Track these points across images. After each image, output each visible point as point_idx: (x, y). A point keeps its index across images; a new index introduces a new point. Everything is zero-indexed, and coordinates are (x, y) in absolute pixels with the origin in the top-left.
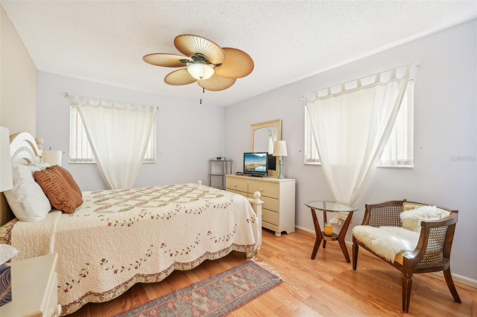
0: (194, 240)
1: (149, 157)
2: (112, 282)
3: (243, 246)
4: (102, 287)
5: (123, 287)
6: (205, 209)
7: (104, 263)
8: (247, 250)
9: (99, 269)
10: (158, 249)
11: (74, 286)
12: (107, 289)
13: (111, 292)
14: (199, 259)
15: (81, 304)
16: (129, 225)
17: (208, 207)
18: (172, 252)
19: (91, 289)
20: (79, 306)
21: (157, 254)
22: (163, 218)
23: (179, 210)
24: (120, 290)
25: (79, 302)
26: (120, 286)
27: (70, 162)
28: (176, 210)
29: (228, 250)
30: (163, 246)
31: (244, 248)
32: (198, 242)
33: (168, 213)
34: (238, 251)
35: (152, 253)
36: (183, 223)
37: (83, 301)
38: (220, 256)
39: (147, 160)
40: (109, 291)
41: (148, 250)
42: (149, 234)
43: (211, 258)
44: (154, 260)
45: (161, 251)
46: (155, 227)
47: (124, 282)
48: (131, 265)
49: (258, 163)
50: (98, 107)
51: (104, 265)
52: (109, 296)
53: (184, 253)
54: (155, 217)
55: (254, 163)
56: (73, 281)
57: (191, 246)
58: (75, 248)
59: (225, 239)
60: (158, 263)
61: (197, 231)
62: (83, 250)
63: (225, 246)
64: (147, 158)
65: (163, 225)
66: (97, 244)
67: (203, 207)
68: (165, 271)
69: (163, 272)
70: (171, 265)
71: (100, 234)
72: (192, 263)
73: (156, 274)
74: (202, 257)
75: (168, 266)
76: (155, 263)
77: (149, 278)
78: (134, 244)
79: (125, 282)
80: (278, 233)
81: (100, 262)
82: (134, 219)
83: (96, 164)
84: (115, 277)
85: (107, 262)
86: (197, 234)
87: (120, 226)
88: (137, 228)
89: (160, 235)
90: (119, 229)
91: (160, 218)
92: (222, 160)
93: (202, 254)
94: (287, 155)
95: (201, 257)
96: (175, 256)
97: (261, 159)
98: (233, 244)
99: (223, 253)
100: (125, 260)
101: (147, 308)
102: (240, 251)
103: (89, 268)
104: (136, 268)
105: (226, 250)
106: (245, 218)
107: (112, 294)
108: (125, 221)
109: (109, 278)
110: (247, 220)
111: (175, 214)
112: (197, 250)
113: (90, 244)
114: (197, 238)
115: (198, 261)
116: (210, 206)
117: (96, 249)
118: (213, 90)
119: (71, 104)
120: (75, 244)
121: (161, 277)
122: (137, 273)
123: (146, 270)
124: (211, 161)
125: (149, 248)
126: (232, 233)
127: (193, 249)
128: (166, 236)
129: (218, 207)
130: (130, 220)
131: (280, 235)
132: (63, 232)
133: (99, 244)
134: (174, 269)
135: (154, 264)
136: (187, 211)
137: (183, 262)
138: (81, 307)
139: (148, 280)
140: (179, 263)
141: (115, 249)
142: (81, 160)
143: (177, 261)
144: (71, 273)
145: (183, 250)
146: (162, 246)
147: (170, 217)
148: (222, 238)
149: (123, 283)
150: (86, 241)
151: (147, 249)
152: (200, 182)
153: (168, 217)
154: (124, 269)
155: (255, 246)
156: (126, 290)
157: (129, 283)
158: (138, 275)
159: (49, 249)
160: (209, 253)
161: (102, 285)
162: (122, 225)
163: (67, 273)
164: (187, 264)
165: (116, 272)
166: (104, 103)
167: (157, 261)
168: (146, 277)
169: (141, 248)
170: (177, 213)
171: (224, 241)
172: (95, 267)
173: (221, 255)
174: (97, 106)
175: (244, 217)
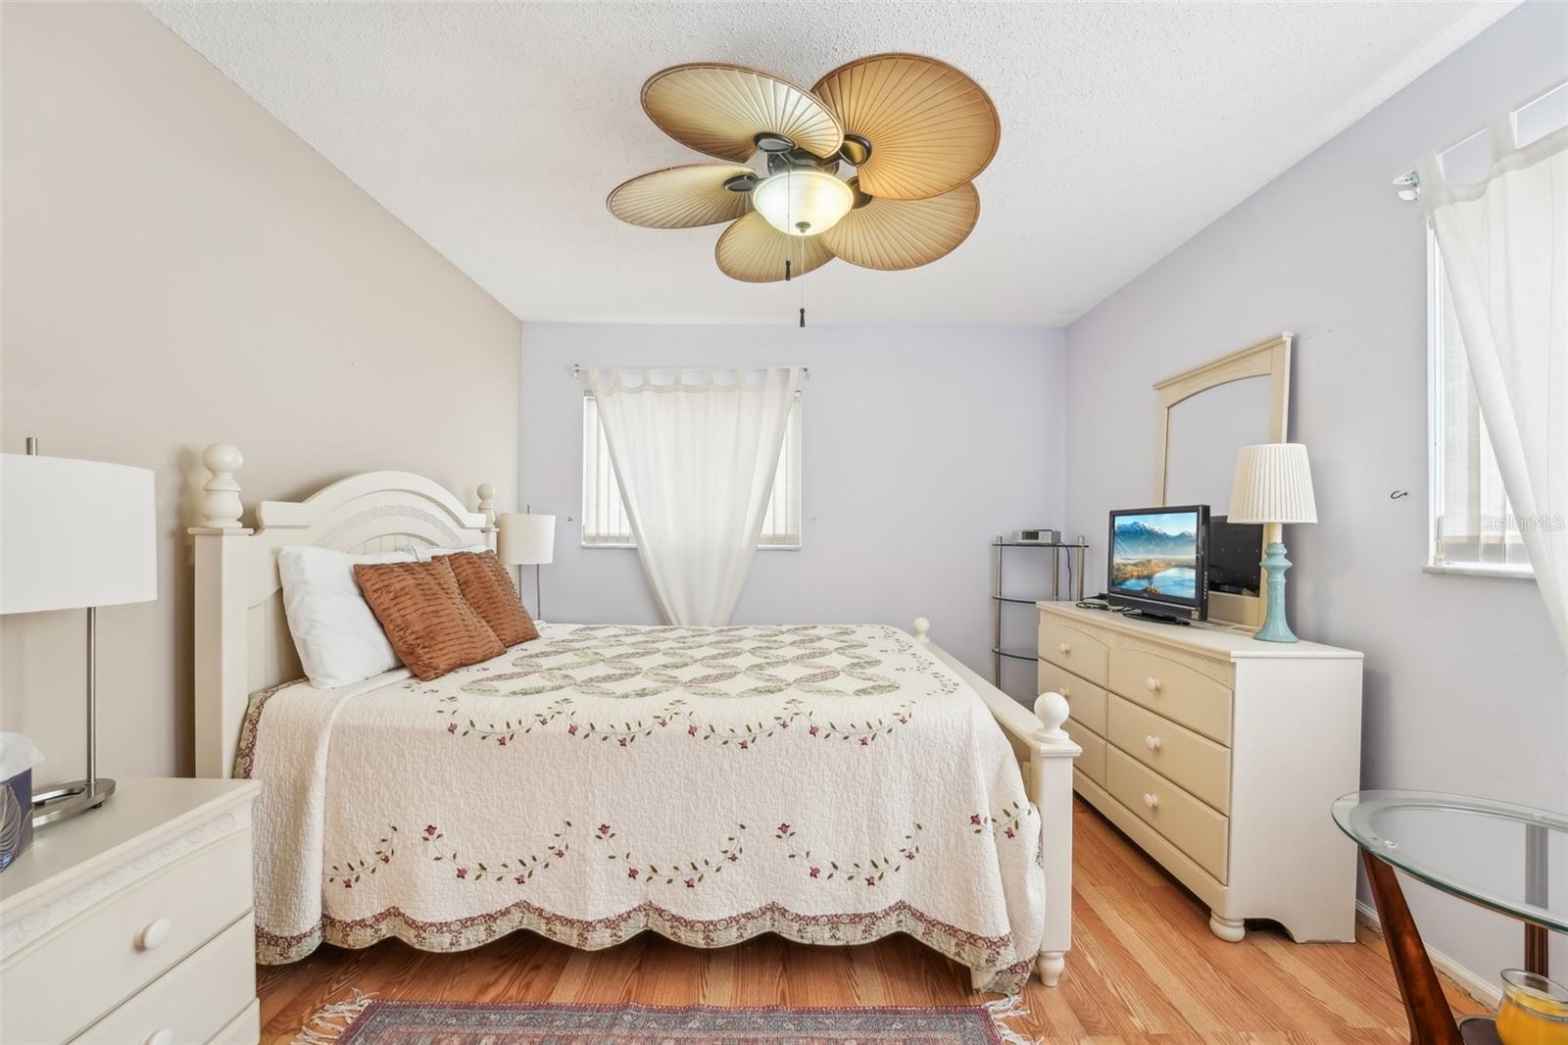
0: (719, 843)
1: (781, 531)
2: (450, 900)
3: (951, 931)
4: (423, 906)
5: (482, 928)
6: (770, 735)
7: (430, 838)
8: (964, 955)
9: (419, 850)
10: (586, 840)
11: (362, 877)
12: (434, 916)
13: (445, 929)
14: (738, 922)
15: (376, 933)
16: (502, 742)
17: (784, 726)
18: (634, 864)
19: (397, 900)
20: (372, 936)
21: (583, 857)
22: (605, 739)
23: (668, 721)
24: (474, 933)
25: (372, 927)
26: (473, 919)
27: (584, 543)
28: (656, 717)
29: (873, 924)
30: (604, 833)
31: (953, 942)
32: (738, 855)
33: (627, 724)
34: (924, 941)
35: (567, 847)
36: (677, 768)
37: (381, 926)
38: (833, 936)
39: (775, 539)
40: (440, 924)
41: (557, 835)
42: (561, 782)
43: (791, 932)
44: (573, 874)
45: (598, 850)
46: (578, 762)
47: (484, 913)
48: (505, 866)
49: (1167, 557)
50: (641, 391)
51: (430, 844)
52: (439, 939)
53: (679, 882)
54: (580, 729)
55: (1150, 557)
56: (362, 864)
57: (707, 863)
58: (370, 777)
59: (859, 873)
60: (586, 888)
61: (732, 812)
62: (388, 788)
63: (860, 901)
64: (774, 534)
65: (606, 763)
66: (418, 779)
67: (761, 726)
68: (610, 924)
69: (600, 922)
70: (631, 909)
71: (426, 750)
72: (709, 927)
73: (578, 921)
74: (753, 917)
75: (623, 909)
76: (576, 883)
77: (558, 927)
78: (515, 802)
79: (487, 915)
80: (1224, 921)
81: (422, 831)
82: (519, 726)
83: (635, 549)
84: (458, 888)
85: (439, 836)
86: (731, 823)
87: (478, 739)
88: (525, 755)
89: (594, 794)
90: (474, 748)
91: (596, 738)
92: (1040, 541)
93: (754, 905)
94: (1315, 521)
95: (748, 916)
96: (648, 880)
97: (1171, 543)
98: (901, 906)
99: (850, 927)
100: (488, 846)
101: (521, 1024)
102: (936, 948)
103: (396, 841)
104: (520, 881)
105: (867, 921)
106: (964, 805)
107: (447, 939)
108: (492, 726)
109: (442, 886)
110: (975, 820)
111: (649, 733)
112: (731, 886)
113: (402, 773)
114: (731, 839)
115: (735, 929)
116: (792, 725)
117: (415, 793)
118: (905, 266)
119: (585, 392)
120: (371, 766)
121: (592, 938)
122: (524, 897)
123: (549, 898)
124: (1001, 545)
125: (561, 828)
126: (896, 858)
127: (712, 876)
128: (615, 803)
129: (827, 736)
130: (508, 724)
131: (1238, 933)
132: (349, 726)
133: (424, 781)
134: (646, 926)
135: (574, 885)
136: (696, 729)
137: (675, 913)
138: (375, 941)
139: (555, 933)
140: (660, 912)
141: (462, 806)
142: (606, 539)
143: (653, 902)
144: (357, 842)
145: (676, 868)
146: (602, 835)
147: (632, 740)
148: (847, 868)
149: (482, 916)
150: (395, 764)
151: (553, 829)
152: (923, 624)
153: (625, 739)
154: (484, 873)
155: (1002, 950)
156: (490, 940)
157: (498, 921)
158: (524, 906)
159: (314, 764)
160: (783, 912)
161: (422, 901)
162: (484, 738)
163: (350, 837)
164: (690, 925)
165: (461, 874)
166: (687, 379)
167: (583, 881)
168: (549, 920)
169: (535, 824)
170: (658, 728)
171: (854, 880)
172: (408, 842)
173: (839, 934)
174: (638, 390)
175: (959, 800)
